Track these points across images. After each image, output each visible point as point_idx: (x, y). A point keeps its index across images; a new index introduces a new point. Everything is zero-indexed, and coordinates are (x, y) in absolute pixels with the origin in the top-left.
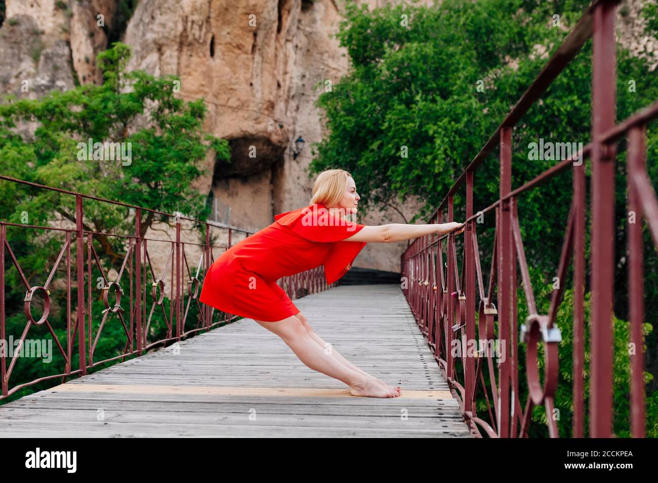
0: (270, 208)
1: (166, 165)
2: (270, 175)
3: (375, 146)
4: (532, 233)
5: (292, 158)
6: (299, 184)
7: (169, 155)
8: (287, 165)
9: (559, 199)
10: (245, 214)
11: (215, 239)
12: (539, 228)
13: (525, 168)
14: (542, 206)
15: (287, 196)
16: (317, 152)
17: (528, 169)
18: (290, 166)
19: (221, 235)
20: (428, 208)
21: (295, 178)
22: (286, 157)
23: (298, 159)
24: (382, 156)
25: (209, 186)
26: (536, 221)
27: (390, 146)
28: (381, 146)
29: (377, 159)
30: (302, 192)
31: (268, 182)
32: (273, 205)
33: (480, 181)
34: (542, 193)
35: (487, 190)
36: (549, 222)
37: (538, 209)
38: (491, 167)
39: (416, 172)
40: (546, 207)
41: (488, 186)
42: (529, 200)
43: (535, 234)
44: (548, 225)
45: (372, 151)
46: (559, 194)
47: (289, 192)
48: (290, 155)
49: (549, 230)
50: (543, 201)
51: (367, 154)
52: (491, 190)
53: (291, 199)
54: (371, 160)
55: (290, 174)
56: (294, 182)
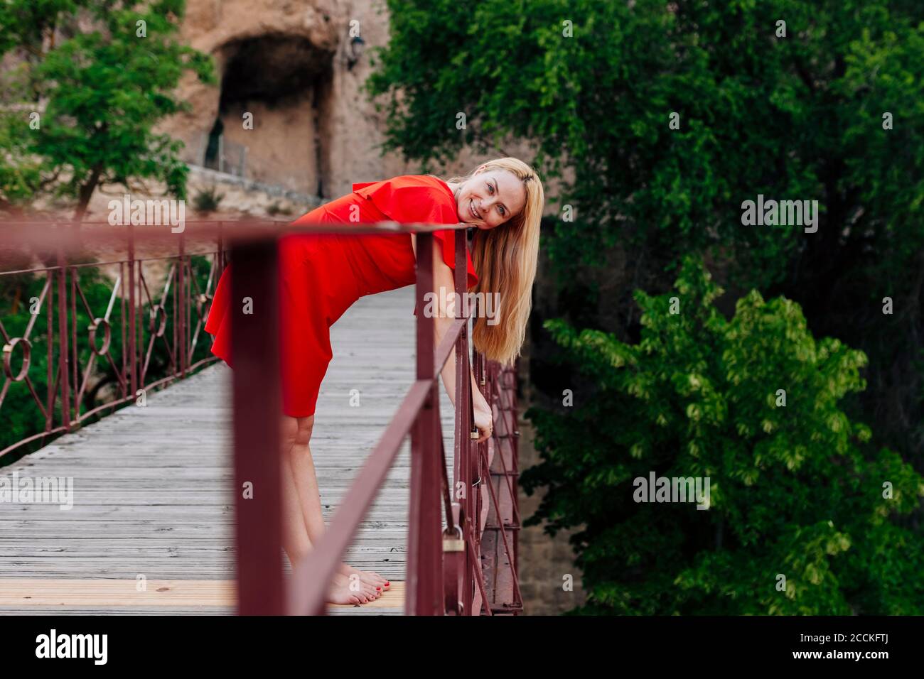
0: (313, 146)
1: (112, 96)
2: (311, 94)
3: (457, 61)
4: (700, 199)
5: (346, 68)
6: (357, 109)
7: (120, 79)
8: (337, 80)
9: (745, 146)
10: (274, 156)
11: (219, 199)
12: (712, 192)
13: (691, 97)
14: (718, 155)
15: (339, 127)
16: (378, 61)
17: (695, 99)
18: (343, 82)
19: (229, 194)
20: (542, 158)
21: (351, 100)
22: (336, 66)
23: (355, 69)
24: (470, 75)
25: (213, 114)
26: (707, 181)
27: (481, 61)
28: (468, 61)
29: (462, 80)
30: (362, 123)
31: (307, 105)
32: (317, 141)
33: (622, 117)
34: (717, 136)
35: (632, 132)
36: (729, 182)
37: (711, 163)
38: (639, 95)
39: (520, 103)
40: (724, 157)
41: (633, 126)
42: (696, 149)
43: (705, 201)
44: (726, 186)
45: (455, 67)
46: (744, 137)
47: (342, 121)
48: (342, 64)
49: (727, 195)
50: (720, 149)
51: (446, 73)
52: (638, 133)
53: (345, 132)
54: (453, 82)
55: (343, 93)
56: (349, 106)
